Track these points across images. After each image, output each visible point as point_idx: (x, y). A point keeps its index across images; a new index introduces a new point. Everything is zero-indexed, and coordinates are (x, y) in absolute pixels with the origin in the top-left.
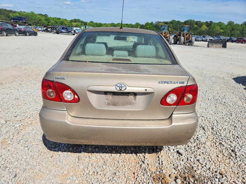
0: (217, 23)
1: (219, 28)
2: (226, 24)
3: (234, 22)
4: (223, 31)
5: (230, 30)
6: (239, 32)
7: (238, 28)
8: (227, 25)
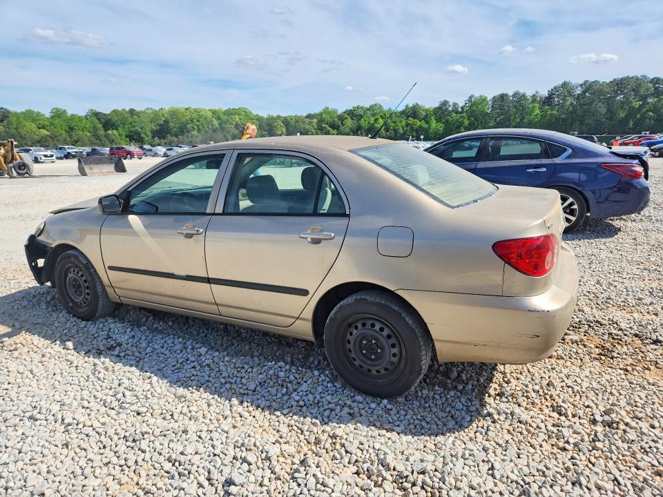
0: (22, 113)
1: (34, 125)
2: (48, 115)
3: (68, 111)
4: (48, 133)
5: (66, 131)
6: (88, 134)
7: (83, 125)
8: (52, 117)
